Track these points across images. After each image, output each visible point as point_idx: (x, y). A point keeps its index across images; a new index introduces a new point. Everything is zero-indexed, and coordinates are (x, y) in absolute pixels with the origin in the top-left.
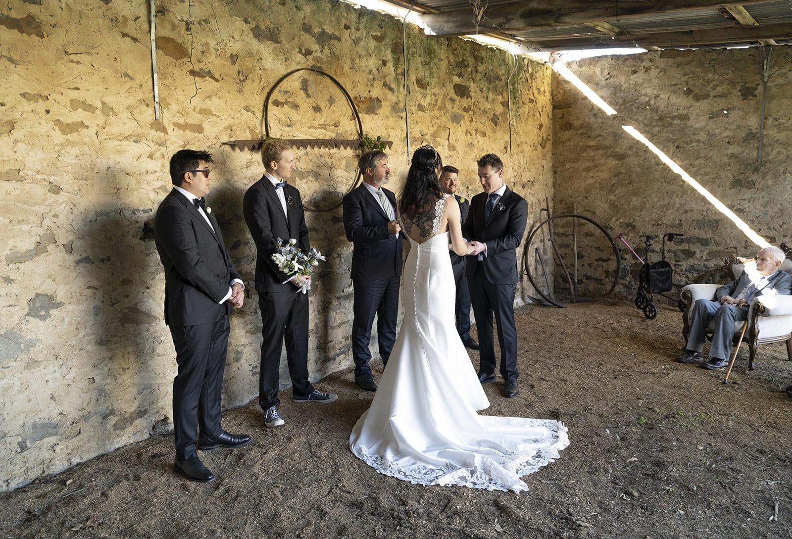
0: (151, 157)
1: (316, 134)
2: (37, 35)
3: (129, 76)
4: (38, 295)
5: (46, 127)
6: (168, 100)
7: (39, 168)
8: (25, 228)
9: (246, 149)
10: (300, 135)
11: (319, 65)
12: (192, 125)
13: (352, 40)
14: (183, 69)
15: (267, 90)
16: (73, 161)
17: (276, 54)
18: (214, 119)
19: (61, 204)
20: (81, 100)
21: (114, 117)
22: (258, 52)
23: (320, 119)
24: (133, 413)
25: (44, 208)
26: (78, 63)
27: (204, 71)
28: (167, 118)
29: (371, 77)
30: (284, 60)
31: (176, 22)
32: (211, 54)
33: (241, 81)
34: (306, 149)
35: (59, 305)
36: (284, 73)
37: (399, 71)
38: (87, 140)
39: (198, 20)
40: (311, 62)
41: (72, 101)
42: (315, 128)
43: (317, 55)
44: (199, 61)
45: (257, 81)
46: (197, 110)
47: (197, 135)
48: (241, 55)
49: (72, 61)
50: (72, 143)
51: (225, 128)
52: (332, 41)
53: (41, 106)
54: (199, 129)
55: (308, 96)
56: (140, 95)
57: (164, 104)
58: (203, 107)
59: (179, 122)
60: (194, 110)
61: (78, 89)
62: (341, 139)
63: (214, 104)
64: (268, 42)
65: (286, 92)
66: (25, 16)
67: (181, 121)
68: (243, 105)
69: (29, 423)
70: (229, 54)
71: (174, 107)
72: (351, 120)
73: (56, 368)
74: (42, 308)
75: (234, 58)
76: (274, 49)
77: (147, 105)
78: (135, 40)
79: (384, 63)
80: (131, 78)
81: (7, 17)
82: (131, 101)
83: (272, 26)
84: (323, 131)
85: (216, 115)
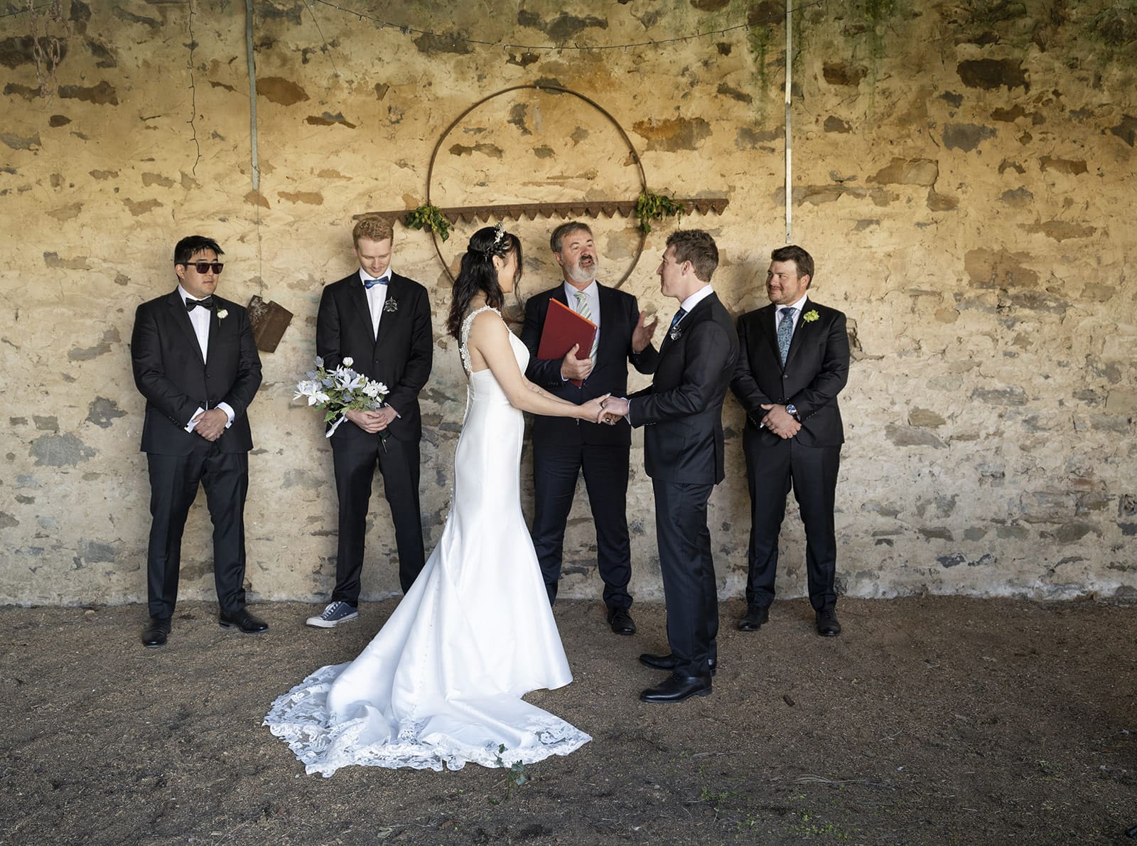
0: (242, 239)
1: (540, 195)
2: (111, 103)
3: (220, 136)
4: (99, 399)
5: (115, 207)
6: (270, 163)
7: (107, 256)
8: (89, 322)
9: (399, 224)
10: (505, 198)
11: (551, 76)
12: (305, 194)
13: (638, 19)
14: (297, 117)
15: (441, 130)
16: (144, 247)
17: (461, 72)
18: (343, 182)
19: (127, 297)
20: (155, 173)
21: (197, 191)
22: (425, 74)
23: (552, 167)
24: (202, 563)
25: (110, 300)
26: (155, 128)
27: (330, 116)
28: (268, 188)
29: (684, 80)
30: (476, 78)
31: (289, 53)
32: (341, 89)
33: (393, 123)
34: (517, 220)
35: (121, 414)
36: (476, 100)
37: (769, 58)
38: (160, 221)
39: (321, 44)
40: (534, 72)
41: (144, 175)
42: (539, 184)
43: (548, 60)
44: (322, 103)
45: (423, 119)
46: (317, 172)
47: (314, 207)
48: (394, 84)
49: (148, 127)
50: (140, 225)
51: (359, 194)
52: (588, 29)
53: (110, 183)
54: (317, 198)
55: (526, 131)
56: (233, 159)
57: (265, 167)
58: (326, 166)
59: (286, 191)
60: (312, 173)
61: (153, 160)
62: (599, 199)
63: (342, 162)
64: (445, 56)
65: (480, 130)
66: (97, 84)
67: (290, 189)
68: (395, 158)
69: (88, 539)
70: (373, 86)
71: (281, 171)
72: (626, 165)
73: (115, 486)
74: (104, 414)
75: (381, 89)
76: (459, 64)
77: (242, 172)
78: (230, 88)
79: (725, 49)
80: (223, 139)
81: (80, 88)
82: (220, 168)
83: (456, 28)
84: (557, 188)
85: (345, 177)
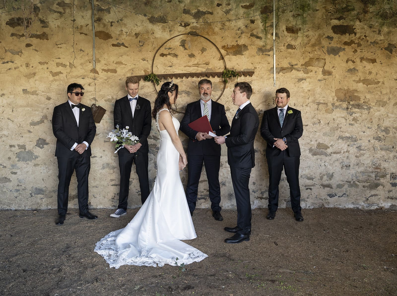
0: (89, 85)
1: (190, 70)
2: (46, 39)
3: (82, 50)
4: (40, 139)
5: (47, 74)
6: (99, 59)
7: (44, 90)
8: (37, 113)
9: (142, 80)
10: (178, 71)
11: (194, 31)
12: (111, 70)
13: (223, 12)
14: (108, 44)
15: (157, 48)
16: (56, 87)
17: (164, 29)
18: (124, 66)
19: (50, 104)
20: (61, 63)
21: (74, 69)
22: (152, 30)
23: (194, 61)
24: (74, 195)
25: (44, 105)
26: (61, 48)
27: (120, 44)
28: (99, 67)
29: (239, 32)
30: (169, 31)
31: (106, 23)
32: (124, 35)
33: (141, 46)
34: (182, 78)
35: (47, 144)
36: (169, 38)
37: (267, 25)
38: (62, 79)
39: (117, 20)
40: (188, 29)
41: (57, 63)
42: (190, 67)
43: (193, 25)
44: (117, 39)
45: (151, 45)
46: (115, 62)
47: (114, 74)
48: (141, 33)
49: (58, 48)
50: (55, 80)
51: (129, 70)
52: (206, 15)
53: (45, 66)
54: (115, 71)
55: (185, 49)
56: (87, 58)
57: (97, 61)
58: (118, 60)
59: (104, 69)
60: (113, 63)
61: (60, 58)
62: (210, 72)
63: (124, 59)
64: (159, 24)
65: (170, 48)
66: (42, 33)
67: (106, 68)
68: (141, 58)
69: (35, 187)
70: (134, 34)
71: (103, 62)
72: (219, 60)
73: (45, 168)
74: (41, 144)
75: (137, 35)
76: (163, 27)
77: (90, 62)
78: (86, 35)
79: (253, 22)
80: (83, 51)
81: (36, 34)
82: (82, 61)
83: (162, 15)
84: (196, 68)
85: (124, 64)
